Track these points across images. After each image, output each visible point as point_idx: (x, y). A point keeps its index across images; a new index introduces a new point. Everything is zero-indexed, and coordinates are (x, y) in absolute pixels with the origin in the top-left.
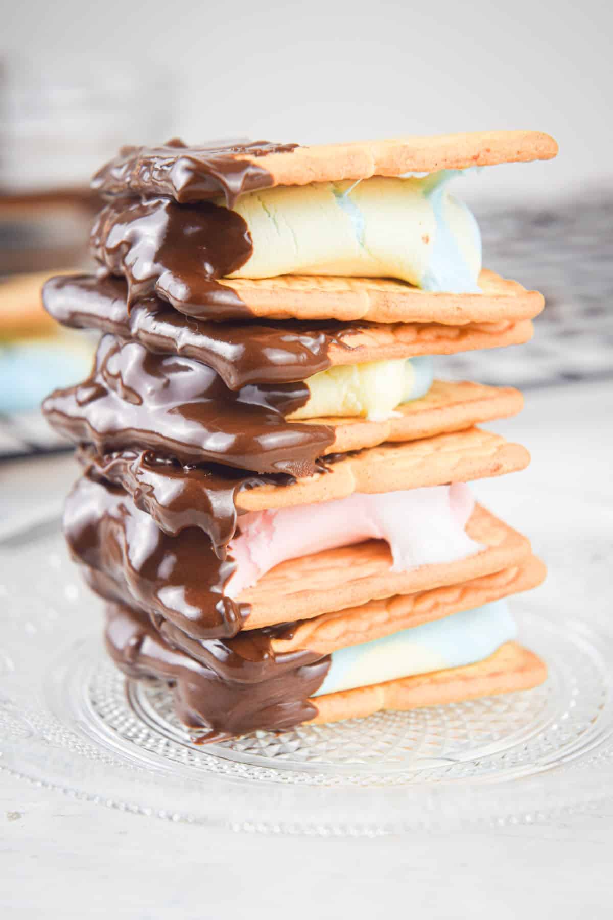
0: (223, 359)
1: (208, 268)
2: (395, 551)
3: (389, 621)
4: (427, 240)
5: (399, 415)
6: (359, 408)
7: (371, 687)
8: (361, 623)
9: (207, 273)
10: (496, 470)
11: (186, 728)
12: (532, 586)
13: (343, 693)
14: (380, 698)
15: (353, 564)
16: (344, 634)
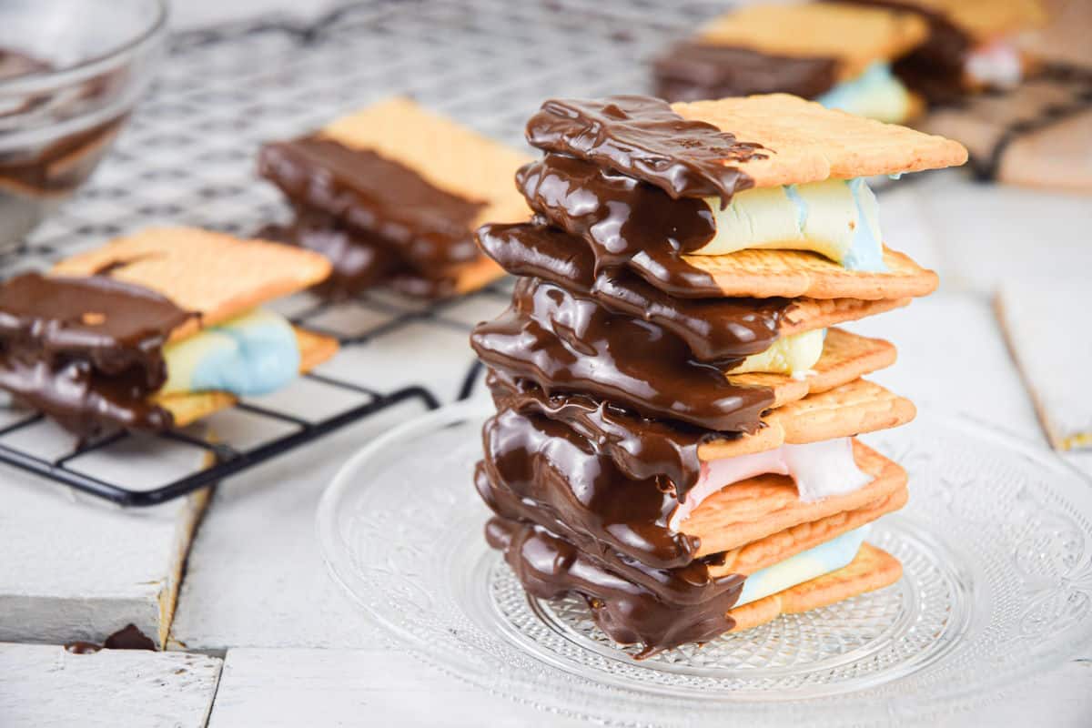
0: (699, 334)
1: (673, 243)
2: (801, 486)
3: (795, 544)
4: (852, 226)
5: (814, 373)
6: (785, 367)
7: (770, 597)
8: (773, 548)
9: (672, 248)
10: (894, 423)
11: (621, 646)
12: (899, 507)
13: (752, 605)
14: (777, 606)
15: (762, 496)
16: (763, 557)
